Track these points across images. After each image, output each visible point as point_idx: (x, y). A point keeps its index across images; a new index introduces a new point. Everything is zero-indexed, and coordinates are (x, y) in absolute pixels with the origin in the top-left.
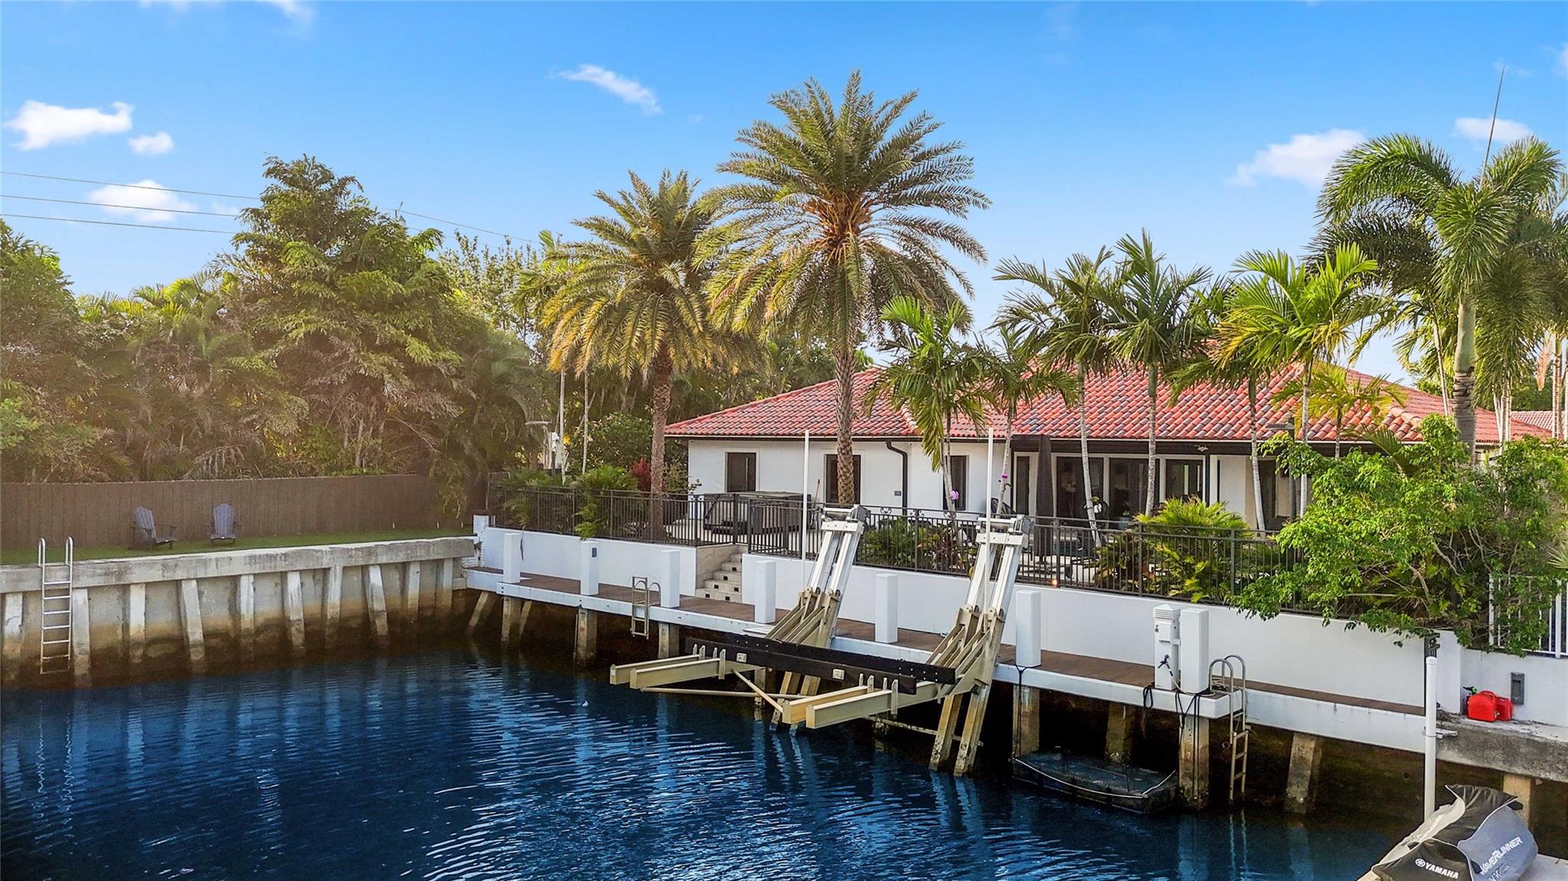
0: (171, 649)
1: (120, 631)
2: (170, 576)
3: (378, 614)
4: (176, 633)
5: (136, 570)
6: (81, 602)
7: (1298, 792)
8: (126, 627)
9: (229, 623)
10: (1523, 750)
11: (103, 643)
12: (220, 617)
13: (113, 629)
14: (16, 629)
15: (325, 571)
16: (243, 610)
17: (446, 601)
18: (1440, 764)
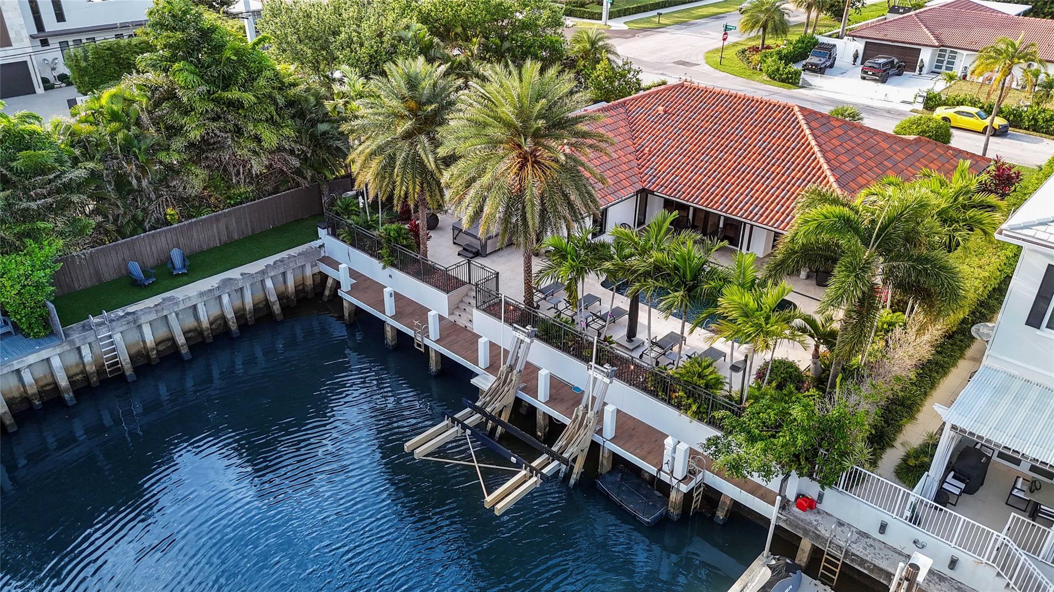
0: (169, 344)
1: (141, 343)
2: (160, 315)
3: (274, 303)
4: (170, 336)
5: (143, 317)
6: (119, 339)
7: (721, 515)
8: (144, 342)
9: (196, 324)
10: (811, 534)
11: (134, 350)
12: (190, 323)
13: (138, 343)
14: (90, 359)
15: (242, 289)
16: (202, 319)
17: (309, 282)
18: (777, 527)
